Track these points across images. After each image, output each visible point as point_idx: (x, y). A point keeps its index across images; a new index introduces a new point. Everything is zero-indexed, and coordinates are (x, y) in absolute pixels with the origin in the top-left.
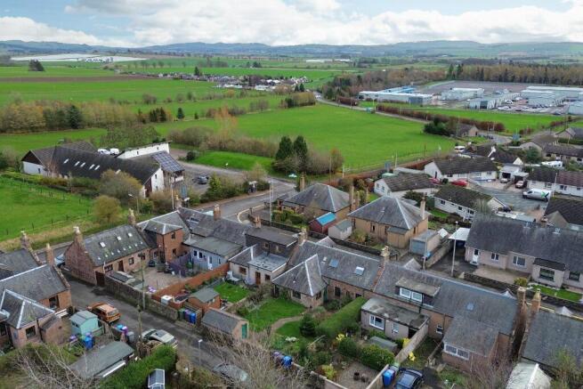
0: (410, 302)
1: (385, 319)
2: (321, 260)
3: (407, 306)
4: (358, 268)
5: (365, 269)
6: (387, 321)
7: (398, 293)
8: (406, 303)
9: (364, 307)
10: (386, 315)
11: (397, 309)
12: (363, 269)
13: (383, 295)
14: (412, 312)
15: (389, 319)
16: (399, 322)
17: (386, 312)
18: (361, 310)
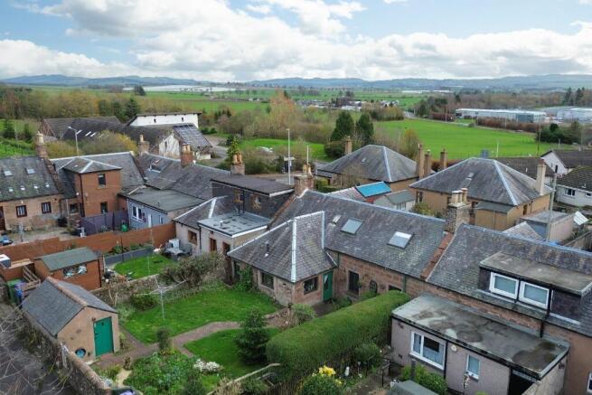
0: (515, 308)
1: (448, 342)
2: (329, 220)
3: (507, 317)
4: (398, 234)
5: (413, 235)
6: (454, 348)
7: (485, 285)
8: (504, 309)
9: (401, 312)
10: (451, 333)
11: (479, 322)
12: (408, 236)
13: (447, 290)
14: (520, 333)
15: (457, 343)
16: (483, 353)
17: (453, 327)
18: (392, 317)
